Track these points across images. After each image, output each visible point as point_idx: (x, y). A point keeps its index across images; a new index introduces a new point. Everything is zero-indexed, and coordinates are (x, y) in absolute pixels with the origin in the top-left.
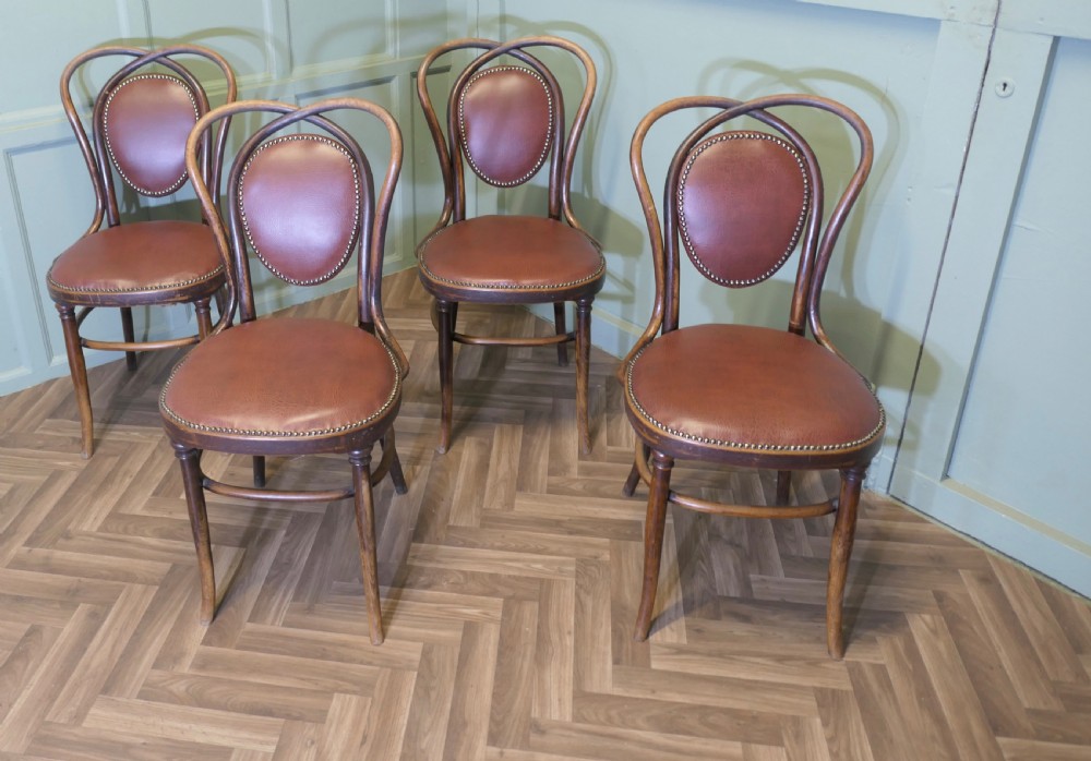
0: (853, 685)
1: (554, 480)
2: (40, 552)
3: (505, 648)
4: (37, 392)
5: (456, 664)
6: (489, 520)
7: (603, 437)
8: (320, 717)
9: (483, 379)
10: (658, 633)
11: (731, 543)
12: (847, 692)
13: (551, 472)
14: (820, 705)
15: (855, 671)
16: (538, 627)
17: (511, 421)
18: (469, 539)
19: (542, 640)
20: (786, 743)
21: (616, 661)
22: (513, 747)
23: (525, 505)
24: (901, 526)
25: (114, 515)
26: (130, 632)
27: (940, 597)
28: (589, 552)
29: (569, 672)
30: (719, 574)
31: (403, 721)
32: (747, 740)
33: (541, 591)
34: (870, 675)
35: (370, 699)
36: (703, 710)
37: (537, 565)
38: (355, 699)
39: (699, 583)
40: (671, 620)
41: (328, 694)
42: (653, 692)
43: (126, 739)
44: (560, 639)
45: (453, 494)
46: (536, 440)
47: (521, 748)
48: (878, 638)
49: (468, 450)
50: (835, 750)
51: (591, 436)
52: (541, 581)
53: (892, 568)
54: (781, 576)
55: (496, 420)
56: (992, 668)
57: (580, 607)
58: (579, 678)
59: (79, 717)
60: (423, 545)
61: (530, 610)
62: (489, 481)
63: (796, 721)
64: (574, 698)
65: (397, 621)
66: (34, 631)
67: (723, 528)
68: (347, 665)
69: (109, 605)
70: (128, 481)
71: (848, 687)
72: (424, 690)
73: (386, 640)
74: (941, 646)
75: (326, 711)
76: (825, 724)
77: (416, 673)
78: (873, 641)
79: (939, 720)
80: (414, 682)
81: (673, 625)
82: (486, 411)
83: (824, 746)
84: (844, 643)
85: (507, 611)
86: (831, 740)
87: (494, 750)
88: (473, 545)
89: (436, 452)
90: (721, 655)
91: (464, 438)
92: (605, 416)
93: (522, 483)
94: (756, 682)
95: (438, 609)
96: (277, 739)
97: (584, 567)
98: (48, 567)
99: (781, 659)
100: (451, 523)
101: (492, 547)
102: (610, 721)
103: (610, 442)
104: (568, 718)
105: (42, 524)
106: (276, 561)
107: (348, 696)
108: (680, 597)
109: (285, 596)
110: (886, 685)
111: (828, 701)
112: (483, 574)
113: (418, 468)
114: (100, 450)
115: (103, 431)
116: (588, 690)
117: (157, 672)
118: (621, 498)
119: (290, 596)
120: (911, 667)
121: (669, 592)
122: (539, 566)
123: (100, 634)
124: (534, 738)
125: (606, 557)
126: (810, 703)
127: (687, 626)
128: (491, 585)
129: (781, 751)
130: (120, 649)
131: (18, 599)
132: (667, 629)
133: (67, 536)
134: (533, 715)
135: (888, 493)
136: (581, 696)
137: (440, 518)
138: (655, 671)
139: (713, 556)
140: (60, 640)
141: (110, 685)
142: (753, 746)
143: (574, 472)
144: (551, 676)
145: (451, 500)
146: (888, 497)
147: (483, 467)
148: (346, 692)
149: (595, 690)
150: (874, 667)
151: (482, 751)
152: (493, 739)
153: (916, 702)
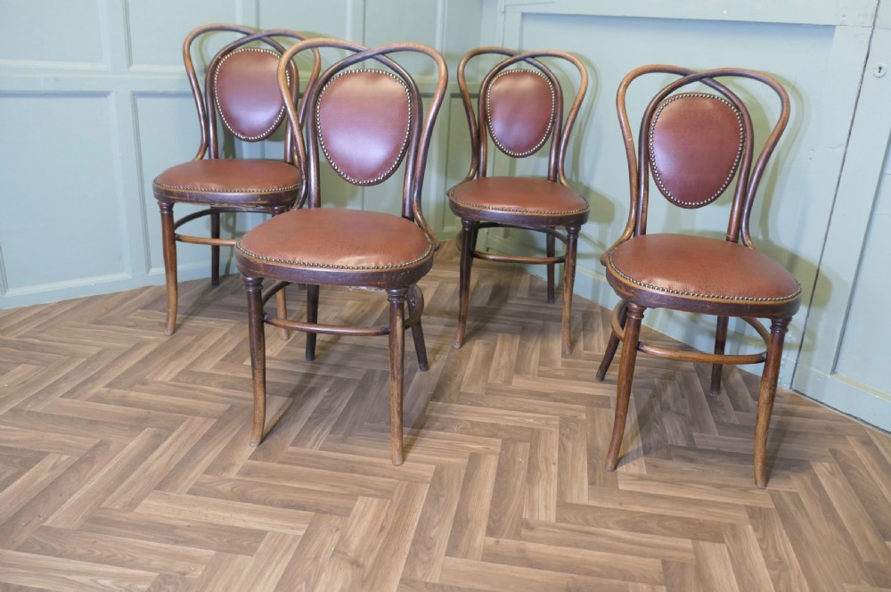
0: (775, 505)
1: (543, 368)
2: (118, 392)
3: (503, 472)
4: (133, 294)
5: (462, 480)
6: (490, 390)
7: (581, 345)
8: (346, 512)
9: (491, 307)
10: (624, 466)
11: (678, 413)
12: (770, 509)
13: (541, 364)
14: (751, 517)
15: (775, 497)
16: (529, 459)
17: (512, 332)
18: (476, 401)
19: (532, 467)
20: (726, 540)
21: (591, 483)
22: (507, 538)
23: (518, 382)
24: (802, 408)
25: (187, 372)
26: (188, 448)
27: (834, 452)
28: (569, 413)
29: (553, 488)
30: (669, 431)
31: (416, 517)
32: (695, 538)
33: (533, 436)
34: (787, 500)
35: (389, 501)
36: (661, 517)
37: (530, 420)
38: (376, 501)
39: (654, 437)
40: (633, 459)
41: (354, 496)
42: (621, 504)
43: (173, 522)
44: (547, 467)
45: (464, 373)
46: (530, 345)
47: (514, 538)
48: (791, 476)
49: (477, 348)
50: (764, 546)
51: (572, 343)
52: (533, 430)
53: (797, 433)
54: (717, 435)
55: (499, 331)
56: (877, 498)
57: (562, 448)
58: (561, 493)
59: (132, 505)
60: (440, 403)
61: (523, 449)
62: (493, 366)
63: (733, 527)
64: (558, 506)
65: (416, 451)
66: (103, 444)
67: (671, 404)
68: (371, 478)
69: (171, 430)
70: (201, 351)
71: (772, 506)
72: (435, 497)
73: (405, 463)
74: (839, 483)
75: (352, 509)
76: (756, 530)
77: (428, 485)
78: (788, 477)
79: (842, 529)
80: (427, 491)
81: (635, 462)
82: (492, 326)
83: (757, 545)
84: (767, 477)
85: (504, 447)
86: (760, 540)
87: (492, 540)
88: (480, 405)
89: (453, 347)
90: (673, 482)
91: (474, 341)
92: (582, 333)
93: (518, 368)
94: (701, 500)
95: (449, 444)
96: (306, 526)
97: (565, 423)
98: (122, 402)
99: (719, 487)
100: (462, 390)
101: (494, 407)
102: (587, 522)
103: (585, 349)
104: (553, 520)
105: (123, 374)
106: (318, 407)
107: (371, 499)
108: (641, 445)
109: (323, 430)
110: (800, 505)
111: (755, 514)
112: (486, 423)
113: (438, 356)
114: (180, 331)
115: (185, 320)
116: (568, 501)
117: (208, 477)
118: (593, 382)
119: (328, 430)
120: (817, 495)
121: (632, 441)
122: (531, 420)
123: (161, 449)
124: (524, 532)
125: (584, 417)
126: (744, 515)
127: (646, 463)
128: (493, 431)
129: (724, 547)
130: (177, 460)
131: (92, 422)
132: (631, 464)
133: (144, 383)
134: (524, 517)
135: (791, 388)
136: (562, 505)
137: (453, 387)
138: (621, 490)
139: (664, 420)
140: (125, 451)
141: (164, 483)
142: (701, 543)
143: (559, 365)
144: (539, 491)
145: (463, 377)
146: (791, 391)
147: (489, 358)
148: (369, 495)
149: (575, 502)
150: (790, 494)
151: (481, 539)
152: (491, 532)
153: (823, 517)
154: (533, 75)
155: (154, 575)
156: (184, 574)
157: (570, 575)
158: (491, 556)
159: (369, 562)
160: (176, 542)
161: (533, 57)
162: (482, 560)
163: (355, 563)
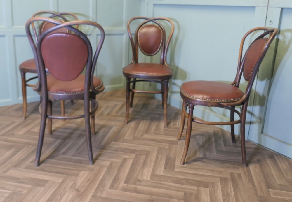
0: (231, 177)
1: (156, 132)
2: (4, 137)
3: (134, 164)
4: (13, 106)
5: (119, 166)
6: (135, 139)
7: (172, 124)
8: (77, 175)
12: (229, 178)
13: (155, 130)
14: (220, 180)
15: (232, 174)
16: (144, 161)
17: (147, 119)
18: (129, 142)
19: (145, 163)
20: (209, 187)
21: (165, 168)
22: (131, 184)
23: (146, 136)
25: (28, 131)
26: (26, 155)
27: (258, 160)
28: (162, 146)
29: (151, 170)
31: (101, 177)
32: (198, 186)
34: (236, 175)
35: (92, 172)
36: (188, 179)
37: (147, 148)
38: (88, 172)
39: (192, 154)
41: (80, 171)
42: (174, 175)
44: (150, 163)
45: (127, 133)
46: (153, 124)
47: (134, 184)
49: (133, 124)
50: (223, 189)
51: (168, 124)
52: (147, 151)
54: (215, 154)
56: (270, 175)
57: (157, 157)
58: (153, 171)
59: (5, 172)
61: (143, 157)
62: (138, 131)
63: (213, 183)
64: (151, 175)
65: (104, 157)
69: (21, 149)
70: (34, 125)
72: (108, 171)
74: (257, 170)
75: (79, 174)
76: (221, 184)
77: (107, 168)
78: (238, 168)
79: (254, 185)
83: (220, 189)
85: (136, 157)
86: (222, 188)
87: (126, 185)
88: (131, 143)
89: (124, 124)
90: (195, 169)
91: (132, 122)
92: (173, 120)
93: (147, 131)
94: (204, 175)
95: (117, 155)
96: (63, 179)
97: (160, 150)
98: (5, 140)
99: (212, 171)
100: (125, 138)
101: (135, 144)
102: (160, 180)
104: (148, 179)
105: (6, 132)
106: (73, 143)
107: (86, 172)
109: (73, 150)
110: (240, 177)
111: (223, 180)
112: (131, 149)
114: (27, 118)
115: (29, 115)
116: (155, 174)
117: (32, 164)
119: (75, 150)
120: (248, 174)
122: (148, 148)
123: (17, 155)
124: (138, 183)
125: (167, 147)
128: (133, 151)
129: (208, 189)
130: (22, 158)
133: (13, 134)
134: (138, 178)
136: (153, 175)
137: (122, 137)
138: (175, 171)
141: (17, 166)
142: (200, 188)
143: (162, 130)
144: (146, 170)
146: (248, 140)
147: (136, 128)
148: (85, 170)
149: (158, 174)
150: (237, 173)
151: (122, 184)
152: (126, 182)
153: (248, 181)
154: (155, 26)
155: (11, 192)
156: (21, 192)
157: (151, 196)
158: (124, 189)
159: (82, 190)
160: (19, 183)
161: (155, 20)
162: (121, 191)
163: (78, 190)
